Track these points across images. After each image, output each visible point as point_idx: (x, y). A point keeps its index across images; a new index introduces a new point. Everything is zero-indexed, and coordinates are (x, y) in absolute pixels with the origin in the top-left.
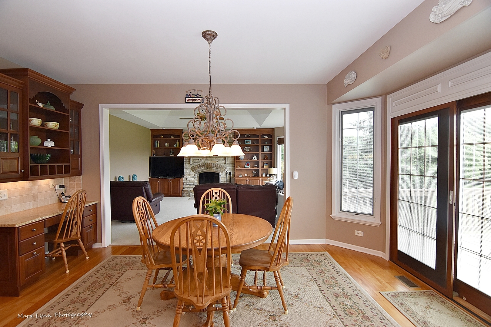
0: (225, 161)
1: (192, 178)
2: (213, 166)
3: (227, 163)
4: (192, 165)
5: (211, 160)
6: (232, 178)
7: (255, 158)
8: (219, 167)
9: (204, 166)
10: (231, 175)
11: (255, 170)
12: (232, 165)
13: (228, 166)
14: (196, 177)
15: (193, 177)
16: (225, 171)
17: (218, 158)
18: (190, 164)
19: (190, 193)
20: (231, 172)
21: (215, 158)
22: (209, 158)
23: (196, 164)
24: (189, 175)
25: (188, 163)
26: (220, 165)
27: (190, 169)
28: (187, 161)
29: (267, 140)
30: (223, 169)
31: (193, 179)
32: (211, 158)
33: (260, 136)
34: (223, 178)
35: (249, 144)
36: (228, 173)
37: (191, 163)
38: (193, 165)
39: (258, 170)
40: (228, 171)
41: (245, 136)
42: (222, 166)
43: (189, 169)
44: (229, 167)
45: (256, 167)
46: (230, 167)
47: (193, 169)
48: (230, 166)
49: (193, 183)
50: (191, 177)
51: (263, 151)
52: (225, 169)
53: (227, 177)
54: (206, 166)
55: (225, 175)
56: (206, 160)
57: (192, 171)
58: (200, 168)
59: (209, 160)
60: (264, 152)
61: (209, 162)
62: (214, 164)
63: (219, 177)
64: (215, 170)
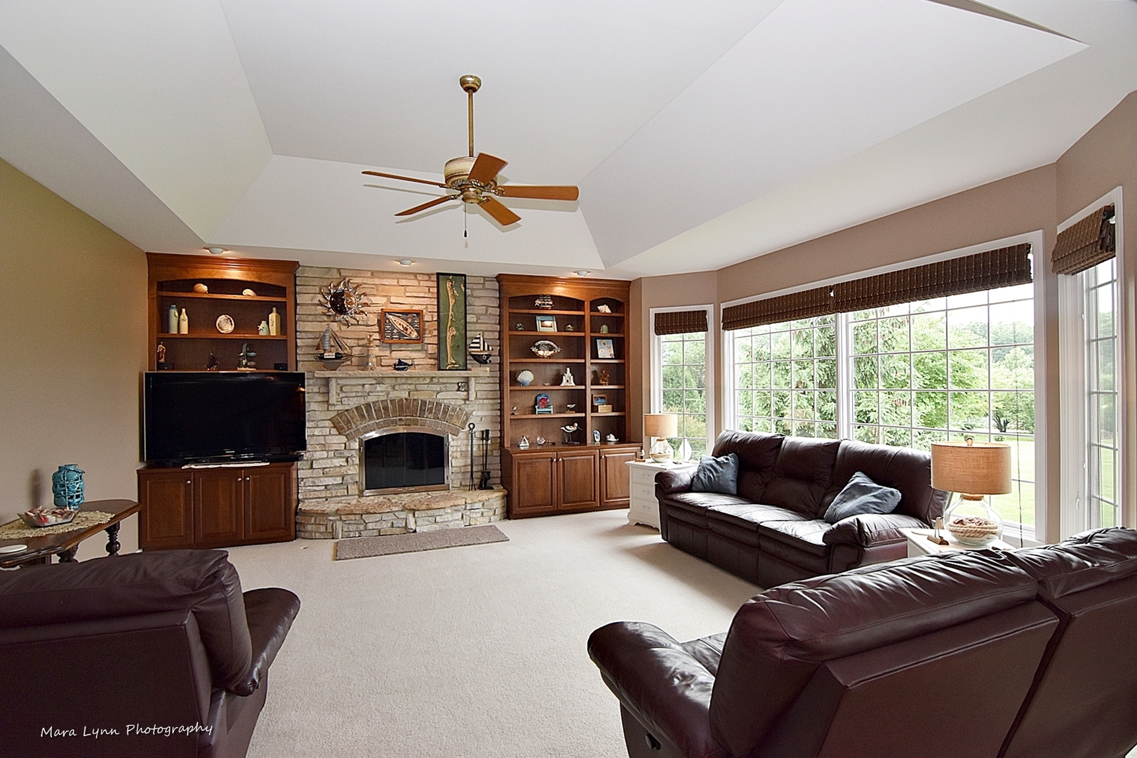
0: (467, 391)
1: (335, 461)
2: (423, 411)
3: (472, 397)
4: (338, 408)
5: (412, 387)
6: (492, 451)
7: (568, 381)
8: (445, 412)
9: (386, 408)
10: (489, 442)
11: (571, 421)
12: (492, 404)
13: (476, 407)
14: (353, 452)
15: (338, 454)
16: (467, 429)
17: (441, 380)
18: (328, 402)
19: (335, 521)
20: (487, 431)
21: (428, 380)
22: (404, 381)
23: (352, 403)
24: (324, 447)
25: (320, 398)
26: (447, 407)
27: (328, 424)
28: (316, 389)
29: (605, 318)
30: (458, 418)
31: (337, 462)
32: (413, 381)
33: (587, 305)
34: (459, 454)
35: (551, 330)
36: (478, 435)
37: (333, 399)
38: (339, 407)
39: (582, 422)
40: (479, 429)
41: (538, 302)
42: (454, 410)
43: (320, 424)
44: (480, 413)
45: (571, 409)
46: (485, 413)
47: (341, 424)
48: (482, 410)
49: (339, 480)
50: (331, 454)
51: (595, 355)
52: (467, 419)
53: (474, 449)
54: (394, 411)
55: (465, 442)
56: (394, 388)
57: (334, 431)
58: (371, 418)
59: (405, 387)
60: (597, 358)
61: (407, 396)
62: (424, 403)
63: (446, 449)
64: (428, 426)
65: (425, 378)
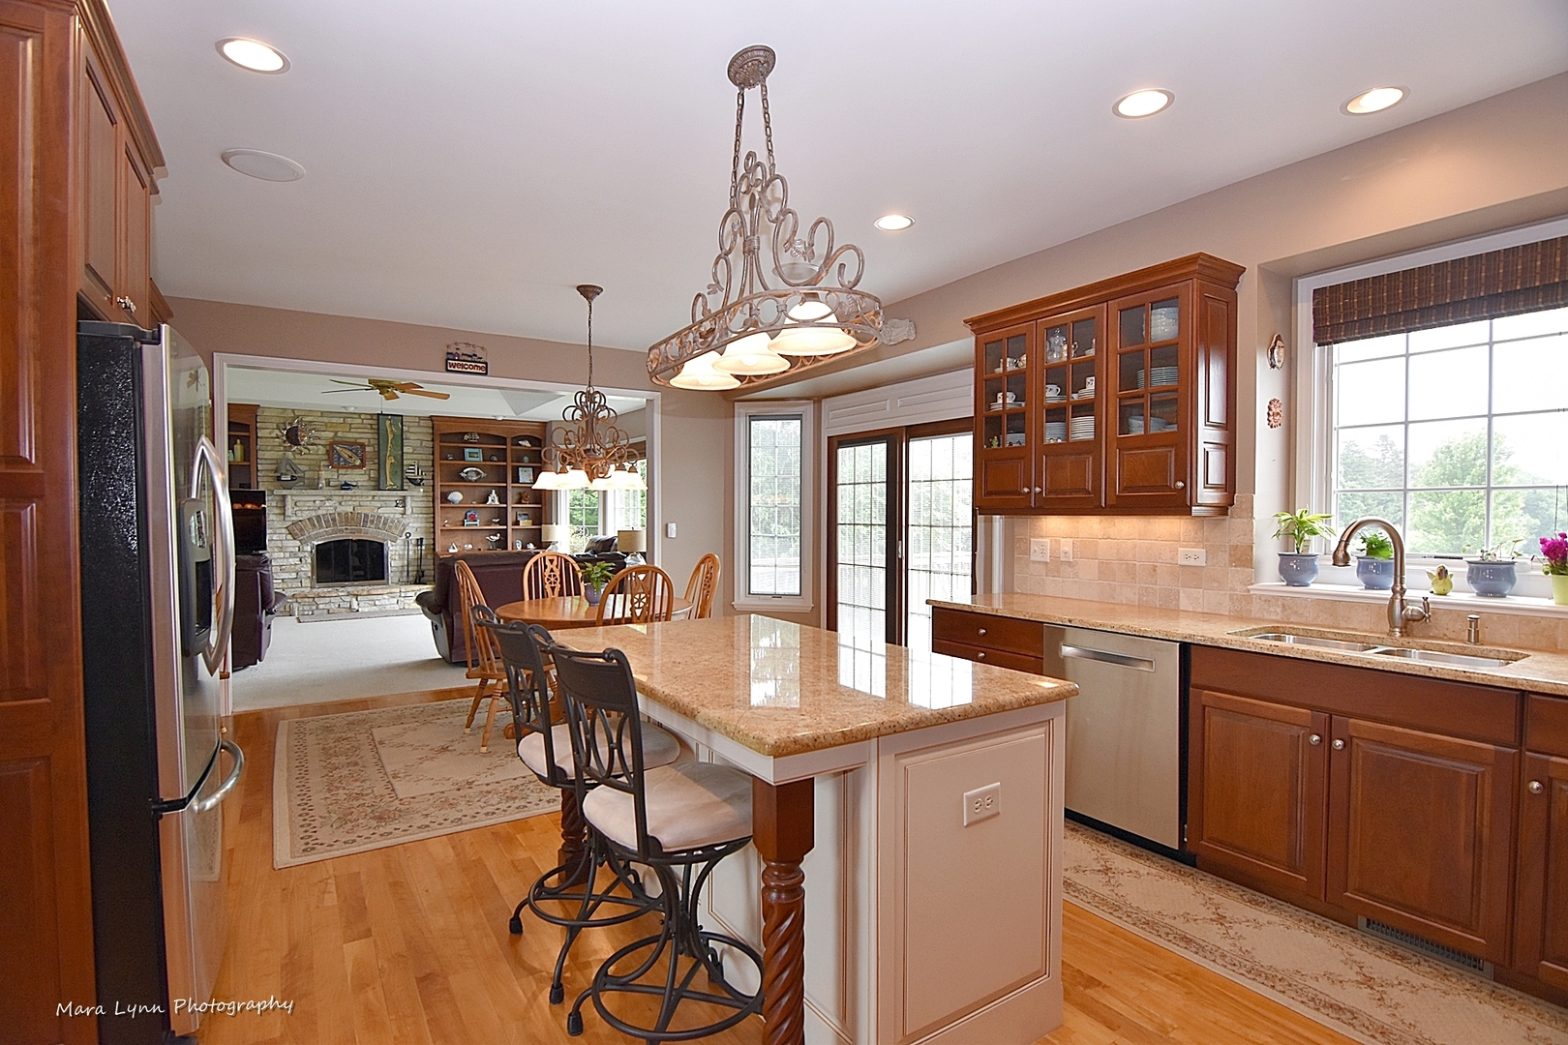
0: (404, 507)
1: (290, 560)
2: (365, 522)
3: (409, 512)
4: (292, 519)
5: (357, 503)
6: (426, 555)
7: (493, 500)
8: (385, 524)
9: (334, 520)
10: (423, 547)
11: (495, 532)
12: (426, 518)
13: (412, 520)
14: (306, 554)
15: (293, 555)
16: (404, 537)
17: (381, 498)
18: (284, 514)
19: (292, 603)
20: (422, 539)
21: (371, 498)
22: (349, 498)
23: (306, 515)
24: (281, 549)
25: (277, 511)
26: (386, 519)
27: (284, 531)
28: (274, 504)
29: (527, 451)
30: (396, 528)
31: (292, 561)
32: (357, 498)
33: (509, 441)
34: (397, 558)
35: (477, 459)
36: (414, 542)
37: (289, 512)
38: (294, 518)
39: (504, 533)
40: (414, 537)
41: (466, 437)
42: (393, 522)
43: (278, 531)
44: (415, 525)
45: (495, 523)
46: (419, 525)
47: (294, 532)
48: (417, 522)
49: (294, 575)
50: (288, 555)
51: (516, 479)
52: (404, 530)
53: (410, 553)
54: (341, 522)
55: (403, 547)
56: (340, 503)
57: (289, 537)
58: (321, 527)
59: (350, 503)
60: (518, 482)
61: (352, 510)
62: (366, 516)
63: (385, 552)
64: (370, 534)
65: (367, 496)
